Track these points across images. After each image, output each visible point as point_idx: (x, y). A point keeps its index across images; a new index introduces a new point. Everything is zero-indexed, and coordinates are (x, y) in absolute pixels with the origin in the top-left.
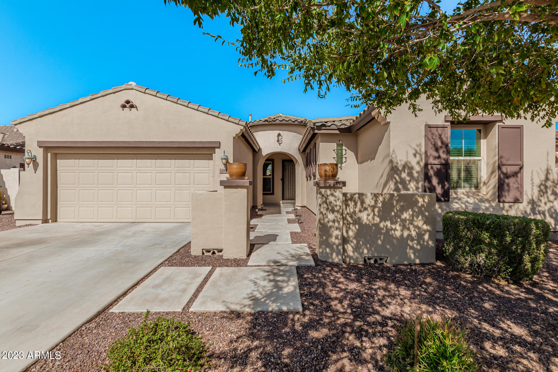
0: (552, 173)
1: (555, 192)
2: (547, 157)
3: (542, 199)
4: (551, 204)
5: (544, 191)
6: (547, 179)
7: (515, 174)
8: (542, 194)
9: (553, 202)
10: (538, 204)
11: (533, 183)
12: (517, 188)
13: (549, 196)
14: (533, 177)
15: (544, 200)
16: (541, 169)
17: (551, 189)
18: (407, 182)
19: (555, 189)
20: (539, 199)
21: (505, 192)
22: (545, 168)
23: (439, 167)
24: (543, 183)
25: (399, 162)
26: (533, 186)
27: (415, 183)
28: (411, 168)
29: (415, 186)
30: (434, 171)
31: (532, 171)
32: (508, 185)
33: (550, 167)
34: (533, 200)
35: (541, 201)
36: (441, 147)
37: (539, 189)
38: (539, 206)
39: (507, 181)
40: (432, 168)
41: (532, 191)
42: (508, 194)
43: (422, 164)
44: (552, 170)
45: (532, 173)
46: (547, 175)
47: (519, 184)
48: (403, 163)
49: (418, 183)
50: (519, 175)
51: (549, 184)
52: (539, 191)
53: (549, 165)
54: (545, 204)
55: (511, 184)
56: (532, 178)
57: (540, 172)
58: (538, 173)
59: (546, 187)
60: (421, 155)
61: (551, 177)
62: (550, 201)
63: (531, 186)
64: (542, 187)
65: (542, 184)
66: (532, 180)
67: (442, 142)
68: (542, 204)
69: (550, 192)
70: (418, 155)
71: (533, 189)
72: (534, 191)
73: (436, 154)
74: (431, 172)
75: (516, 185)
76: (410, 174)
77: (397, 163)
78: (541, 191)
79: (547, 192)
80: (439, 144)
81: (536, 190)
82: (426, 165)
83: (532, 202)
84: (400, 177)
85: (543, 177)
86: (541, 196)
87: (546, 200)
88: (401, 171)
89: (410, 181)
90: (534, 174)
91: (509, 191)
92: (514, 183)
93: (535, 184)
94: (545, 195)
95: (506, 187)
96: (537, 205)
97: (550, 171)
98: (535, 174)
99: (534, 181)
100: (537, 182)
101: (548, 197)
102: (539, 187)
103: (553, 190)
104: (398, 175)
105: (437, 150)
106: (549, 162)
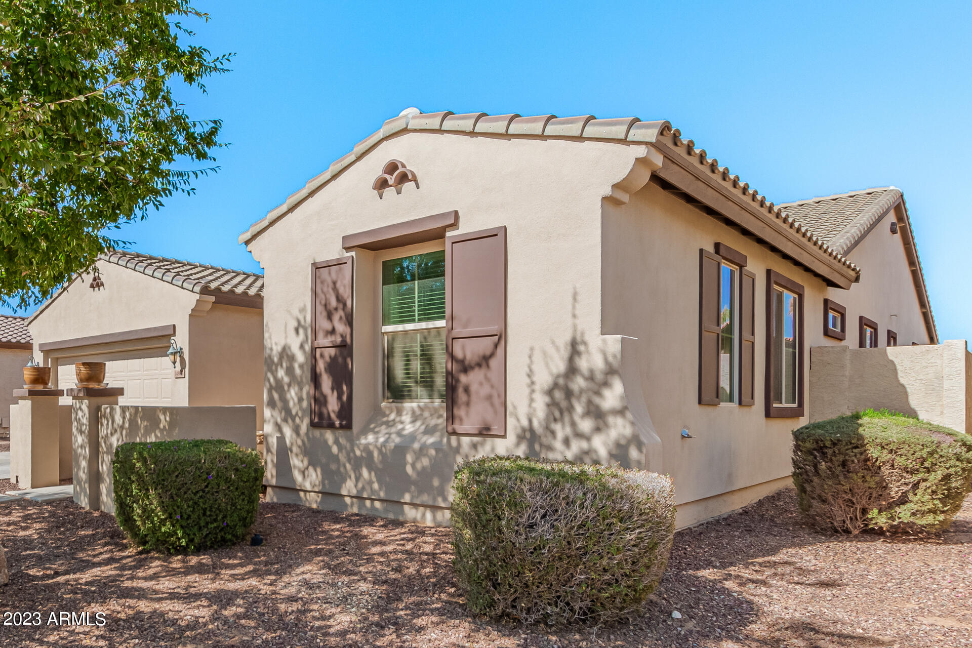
0: (588, 352)
1: (598, 407)
2: (574, 307)
3: (557, 427)
4: (584, 445)
5: (564, 404)
6: (572, 370)
7: (485, 361)
8: (557, 414)
9: (588, 439)
10: (544, 440)
11: (533, 383)
12: (489, 398)
13: (577, 418)
14: (534, 367)
15: (561, 430)
16: (553, 343)
17: (584, 399)
18: (286, 388)
19: (597, 400)
20: (547, 428)
21: (459, 408)
22: (568, 337)
23: (332, 351)
24: (561, 381)
25: (274, 347)
26: (533, 391)
27: (297, 388)
28: (292, 358)
29: (296, 394)
30: (325, 362)
31: (532, 349)
32: (467, 390)
33: (583, 334)
34: (531, 430)
35: (553, 433)
36: (336, 309)
37: (547, 399)
38: (550, 448)
39: (463, 379)
40: (322, 356)
41: (530, 406)
42: (467, 413)
43: (307, 348)
44: (585, 343)
45: (530, 357)
46: (571, 360)
47: (492, 387)
48: (280, 348)
49: (301, 389)
50: (493, 363)
51: (579, 383)
52: (548, 405)
53: (579, 328)
54: (567, 442)
55: (474, 388)
56: (531, 370)
57: (551, 350)
58: (545, 354)
59: (569, 394)
60: (305, 329)
61: (583, 364)
62: (579, 435)
63: (527, 391)
64: (558, 395)
65: (556, 385)
66: (529, 376)
67: (339, 299)
68: (558, 445)
69: (579, 409)
70: (301, 331)
71: (532, 400)
72: (534, 405)
73: (327, 326)
74: (321, 366)
75: (486, 390)
76: (290, 371)
77: (271, 349)
78: (552, 404)
79: (571, 409)
80: (333, 302)
81: (540, 403)
82: (314, 349)
83: (529, 436)
84: (275, 378)
85: (560, 366)
86: (555, 420)
87: (568, 430)
88: (277, 366)
89: (289, 385)
90: (534, 358)
91: (468, 404)
92: (481, 384)
93: (537, 387)
94: (567, 419)
95: (462, 396)
96: (541, 445)
97: (582, 348)
98: (537, 356)
99: (535, 379)
100: (544, 379)
101: (573, 424)
102: (550, 392)
103: (590, 402)
104: (273, 374)
105: (330, 317)
106: (577, 321)
